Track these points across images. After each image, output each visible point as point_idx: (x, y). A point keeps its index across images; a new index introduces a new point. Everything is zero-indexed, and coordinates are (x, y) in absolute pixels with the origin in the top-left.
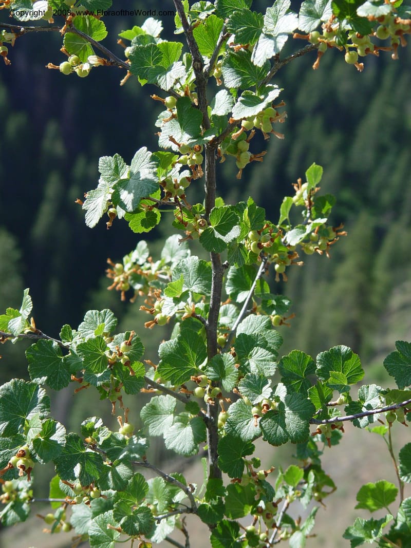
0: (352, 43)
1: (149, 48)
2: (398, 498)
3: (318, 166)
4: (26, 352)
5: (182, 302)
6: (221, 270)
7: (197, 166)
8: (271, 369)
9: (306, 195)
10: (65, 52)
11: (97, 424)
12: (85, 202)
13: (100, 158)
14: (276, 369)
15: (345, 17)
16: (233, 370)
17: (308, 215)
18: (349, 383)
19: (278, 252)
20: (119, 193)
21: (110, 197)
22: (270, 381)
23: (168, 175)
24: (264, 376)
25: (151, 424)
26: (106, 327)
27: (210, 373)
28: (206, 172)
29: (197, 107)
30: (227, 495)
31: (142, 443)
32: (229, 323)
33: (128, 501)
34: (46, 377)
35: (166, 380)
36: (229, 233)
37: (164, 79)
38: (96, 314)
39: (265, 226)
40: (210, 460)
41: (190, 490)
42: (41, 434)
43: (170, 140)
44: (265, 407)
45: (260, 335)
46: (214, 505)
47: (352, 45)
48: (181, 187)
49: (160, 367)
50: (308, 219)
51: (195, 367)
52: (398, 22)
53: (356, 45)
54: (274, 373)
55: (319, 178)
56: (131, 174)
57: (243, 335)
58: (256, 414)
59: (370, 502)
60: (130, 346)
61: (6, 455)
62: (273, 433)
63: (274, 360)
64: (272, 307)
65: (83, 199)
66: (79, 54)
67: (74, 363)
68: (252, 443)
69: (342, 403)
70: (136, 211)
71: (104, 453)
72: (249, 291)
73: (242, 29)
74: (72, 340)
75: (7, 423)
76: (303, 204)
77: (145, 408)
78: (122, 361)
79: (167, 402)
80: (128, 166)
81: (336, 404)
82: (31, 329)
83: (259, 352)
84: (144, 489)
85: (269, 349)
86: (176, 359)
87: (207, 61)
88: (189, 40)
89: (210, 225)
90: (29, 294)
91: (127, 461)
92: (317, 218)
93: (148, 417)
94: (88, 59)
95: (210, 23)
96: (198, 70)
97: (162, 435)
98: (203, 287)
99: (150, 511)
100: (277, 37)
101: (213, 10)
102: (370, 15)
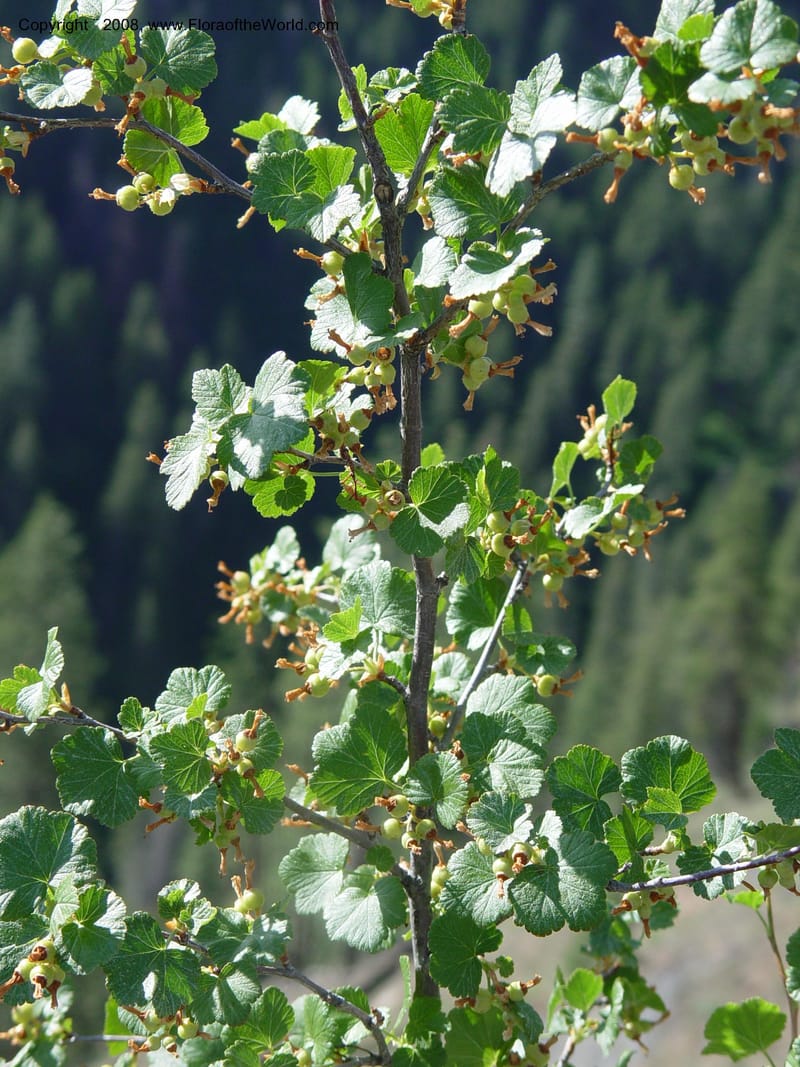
0: (682, 151)
1: (290, 158)
2: (787, 1033)
3: (627, 382)
4: (51, 752)
5: (358, 651)
6: (432, 588)
7: (383, 388)
8: (532, 783)
9: (603, 439)
10: (126, 167)
11: (190, 892)
12: (165, 460)
13: (195, 373)
14: (542, 782)
15: (667, 101)
16: (458, 785)
17: (608, 477)
18: (685, 809)
19: (547, 551)
20: (231, 443)
21: (212, 449)
22: (529, 808)
23: (328, 405)
24: (516, 796)
25: (300, 891)
26: (209, 701)
27: (412, 791)
28: (403, 398)
29: (384, 273)
30: (449, 1029)
31: (278, 930)
32: (454, 691)
33: (254, 1043)
34: (91, 801)
35: (328, 804)
36: (447, 519)
37: (318, 219)
38: (190, 674)
39: (519, 504)
40: (416, 960)
41: (374, 1021)
42: (78, 915)
43: (330, 338)
44: (519, 859)
45: (511, 715)
46: (423, 1050)
47: (683, 154)
48: (352, 429)
49: (315, 779)
50: (608, 485)
51: (384, 780)
52: (768, 112)
53: (691, 154)
54: (537, 791)
55: (630, 405)
56: (255, 404)
57: (478, 716)
58: (502, 873)
59: (730, 1041)
60: (254, 741)
61: (11, 955)
62: (534, 911)
63: (538, 765)
64: (538, 660)
65: (162, 454)
66: (154, 170)
67: (144, 773)
68: (498, 927)
69: (671, 849)
70: (267, 475)
71: (203, 949)
72: (491, 628)
73: (468, 122)
74: (142, 728)
75: (12, 894)
76: (599, 457)
77: (287, 860)
78: (238, 769)
79: (331, 847)
80: (249, 388)
81: (660, 852)
82: (63, 706)
83: (508, 750)
84: (285, 1020)
85: (528, 744)
86: (345, 763)
87: (403, 182)
88: (367, 143)
89: (411, 502)
90: (57, 639)
91: (247, 967)
92: (624, 483)
93: (292, 876)
94: (172, 180)
95: (408, 110)
96: (385, 202)
97: (321, 911)
98: (400, 622)
99: (297, 1062)
100: (535, 139)
101: (414, 86)
102: (714, 99)
